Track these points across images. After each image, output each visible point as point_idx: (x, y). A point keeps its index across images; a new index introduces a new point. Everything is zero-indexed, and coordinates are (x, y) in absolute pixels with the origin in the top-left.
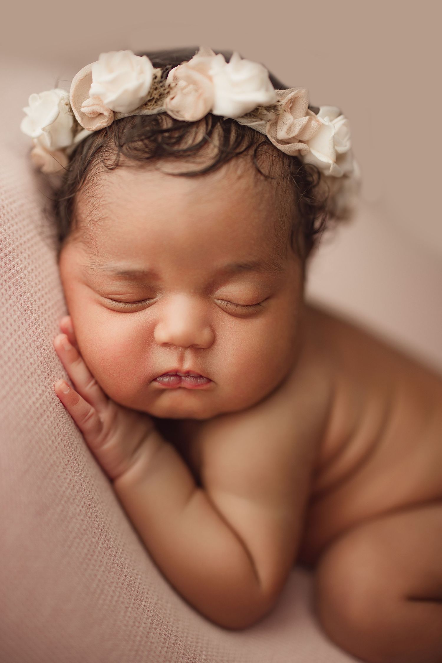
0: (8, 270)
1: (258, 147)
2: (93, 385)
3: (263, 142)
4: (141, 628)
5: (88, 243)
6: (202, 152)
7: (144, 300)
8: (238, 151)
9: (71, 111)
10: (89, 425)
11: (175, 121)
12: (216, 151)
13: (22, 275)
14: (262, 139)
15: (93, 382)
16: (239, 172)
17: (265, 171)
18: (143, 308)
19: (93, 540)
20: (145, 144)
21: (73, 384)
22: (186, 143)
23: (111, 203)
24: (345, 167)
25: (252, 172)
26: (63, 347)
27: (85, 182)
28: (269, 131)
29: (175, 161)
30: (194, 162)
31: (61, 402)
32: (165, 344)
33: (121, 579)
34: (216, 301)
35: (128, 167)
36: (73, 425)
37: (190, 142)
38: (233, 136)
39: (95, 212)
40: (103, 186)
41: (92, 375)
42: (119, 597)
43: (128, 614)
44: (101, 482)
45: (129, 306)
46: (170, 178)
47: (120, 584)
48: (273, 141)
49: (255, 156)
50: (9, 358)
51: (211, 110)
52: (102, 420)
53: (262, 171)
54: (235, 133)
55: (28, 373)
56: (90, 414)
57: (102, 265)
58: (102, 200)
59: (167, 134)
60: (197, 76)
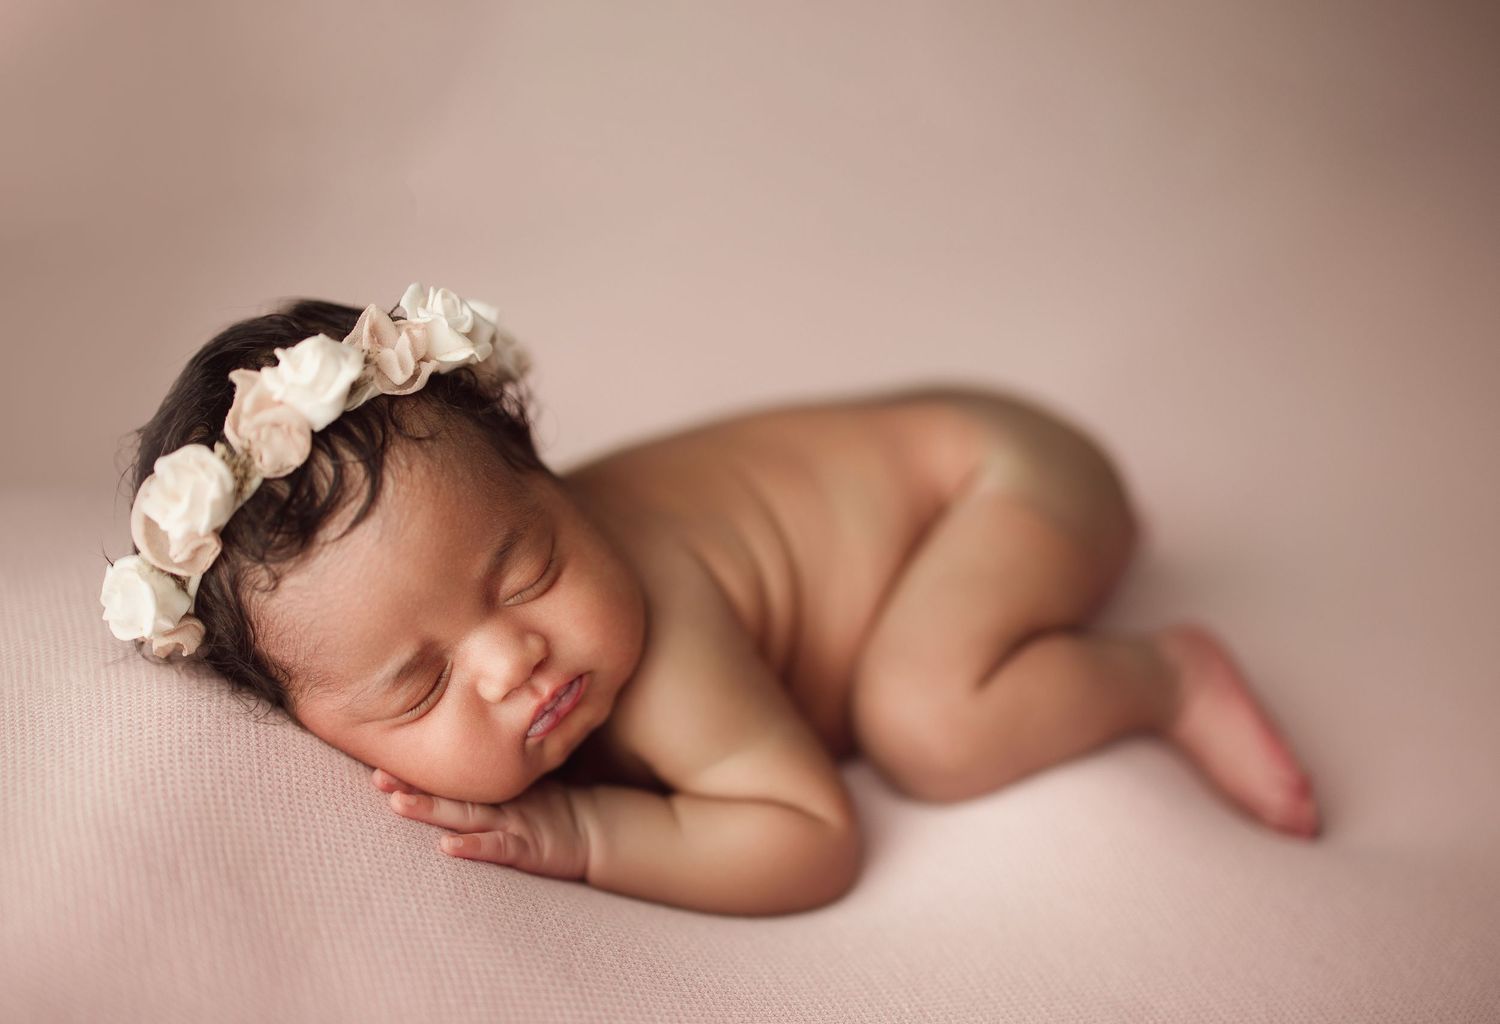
0: (279, 790)
1: (392, 418)
2: (473, 811)
3: (389, 404)
4: (767, 981)
5: (324, 680)
6: (347, 483)
7: (440, 677)
8: (379, 442)
9: (163, 571)
10: (512, 851)
11: (288, 478)
12: (360, 466)
13: (295, 780)
14: (385, 402)
15: (470, 808)
16: (404, 463)
17: (423, 433)
18: (446, 685)
19: (637, 951)
20: (285, 533)
21: (454, 830)
22: (323, 488)
23: (312, 622)
24: (485, 334)
25: (414, 448)
26: (409, 806)
27: (256, 625)
28: (382, 386)
29: (333, 517)
30: (351, 500)
31: (464, 859)
32: (506, 697)
33: (700, 958)
34: (507, 603)
35: (290, 571)
36: (497, 868)
37: (325, 484)
38: (356, 431)
39: (303, 645)
40: (283, 614)
41: (460, 802)
42: (717, 975)
43: (742, 981)
44: (578, 893)
45: (431, 699)
46: (346, 539)
47: (704, 964)
48: (396, 393)
49: (399, 427)
50: (380, 870)
51: (313, 432)
52: (516, 833)
53: (421, 435)
54: (356, 426)
55: (410, 865)
56: (502, 840)
57: (368, 687)
58: (297, 627)
59: (295, 501)
60: (268, 415)
